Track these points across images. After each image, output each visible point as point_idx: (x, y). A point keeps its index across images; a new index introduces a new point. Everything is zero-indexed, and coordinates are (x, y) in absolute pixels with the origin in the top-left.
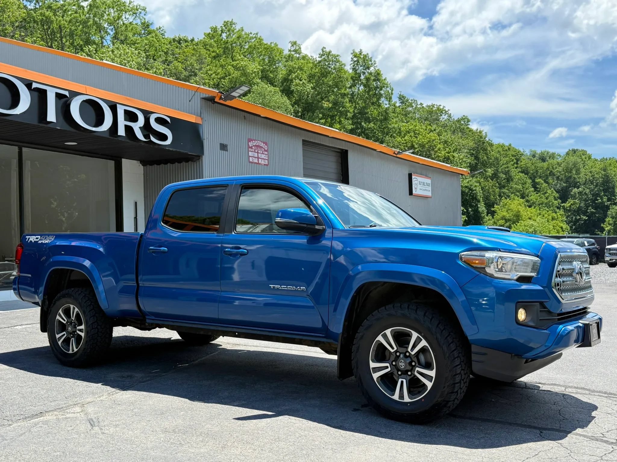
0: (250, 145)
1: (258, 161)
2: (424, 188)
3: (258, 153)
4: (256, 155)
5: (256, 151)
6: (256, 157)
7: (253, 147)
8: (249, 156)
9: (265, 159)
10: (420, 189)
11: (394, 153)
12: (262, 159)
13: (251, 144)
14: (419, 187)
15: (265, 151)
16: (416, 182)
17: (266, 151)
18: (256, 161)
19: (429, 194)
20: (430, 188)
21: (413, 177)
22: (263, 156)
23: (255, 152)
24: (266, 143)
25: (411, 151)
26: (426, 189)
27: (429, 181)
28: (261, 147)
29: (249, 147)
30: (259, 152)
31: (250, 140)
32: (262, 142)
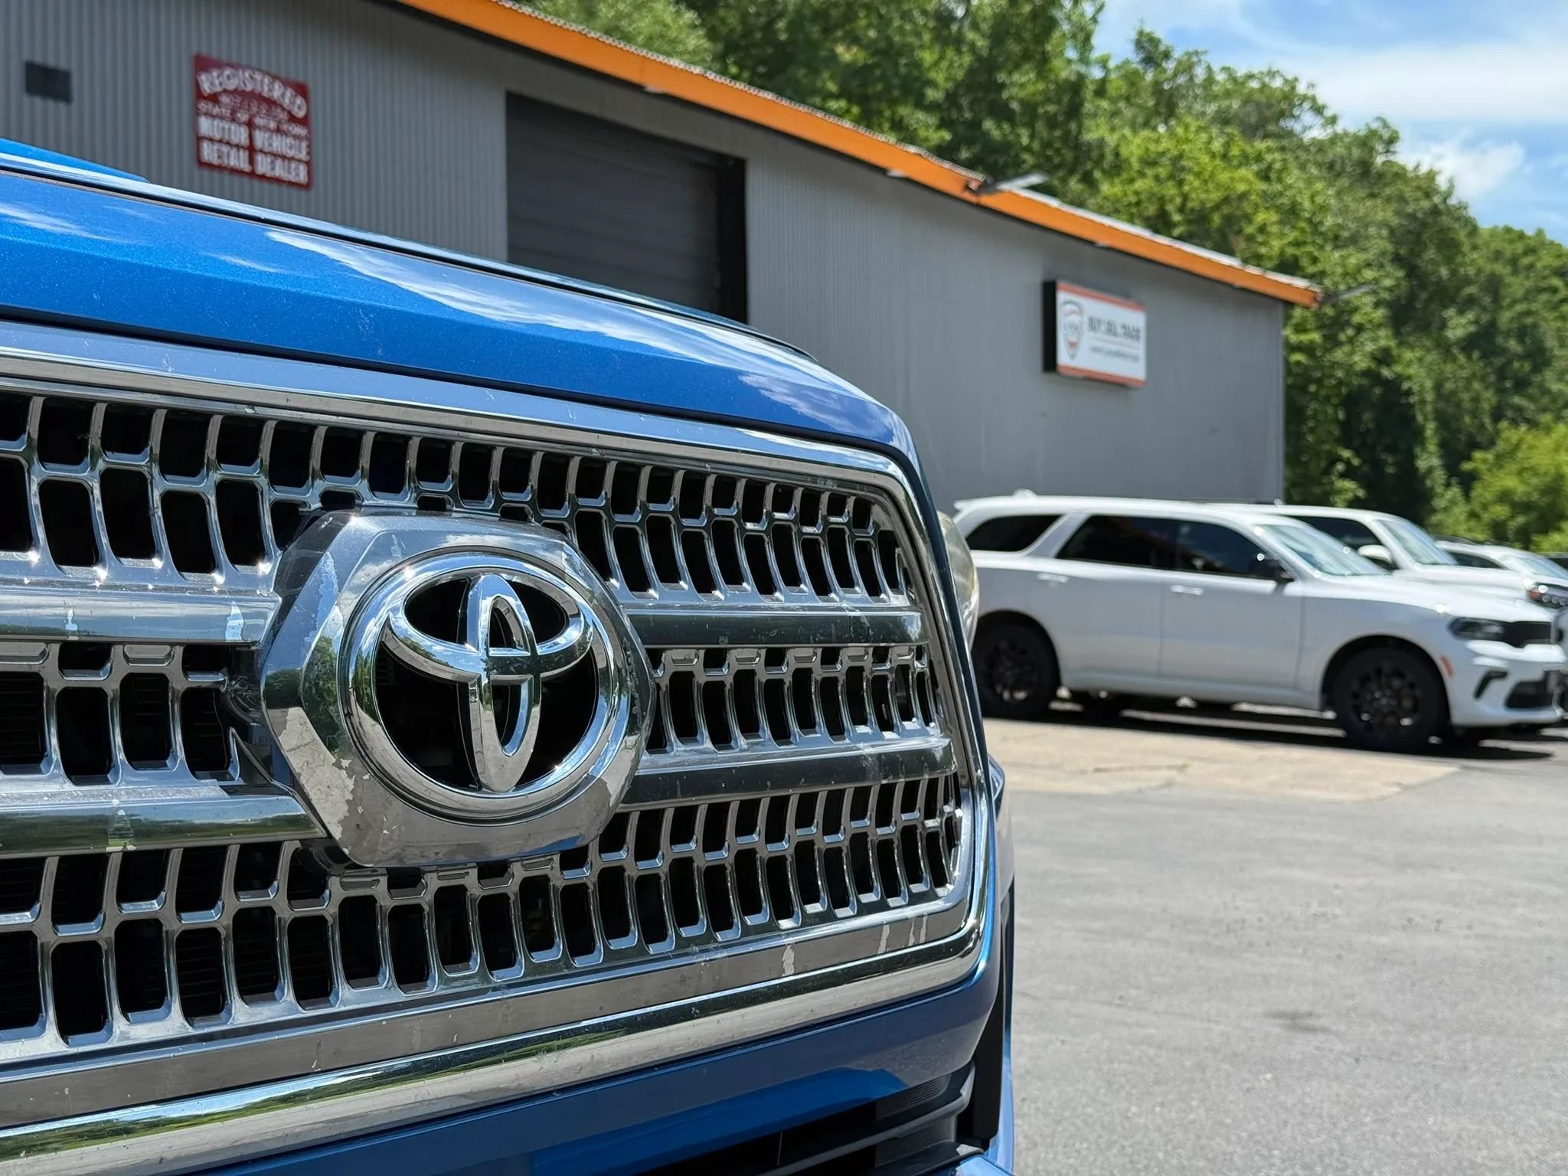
0: (206, 88)
1: (252, 161)
2: (1114, 348)
3: (250, 125)
4: (241, 135)
5: (243, 117)
6: (238, 146)
7: (225, 99)
8: (199, 139)
9: (292, 159)
10: (1095, 350)
11: (967, 188)
12: (275, 155)
13: (209, 82)
14: (1088, 339)
15: (293, 119)
16: (1075, 319)
17: (304, 122)
18: (238, 160)
19: (1135, 370)
20: (1139, 348)
21: (1062, 297)
22: (279, 144)
23: (233, 120)
24: (301, 90)
25: (1035, 179)
26: (1124, 349)
27: (1136, 319)
28: (271, 103)
29: (199, 95)
30: (259, 121)
31: (202, 64)
32: (275, 78)
